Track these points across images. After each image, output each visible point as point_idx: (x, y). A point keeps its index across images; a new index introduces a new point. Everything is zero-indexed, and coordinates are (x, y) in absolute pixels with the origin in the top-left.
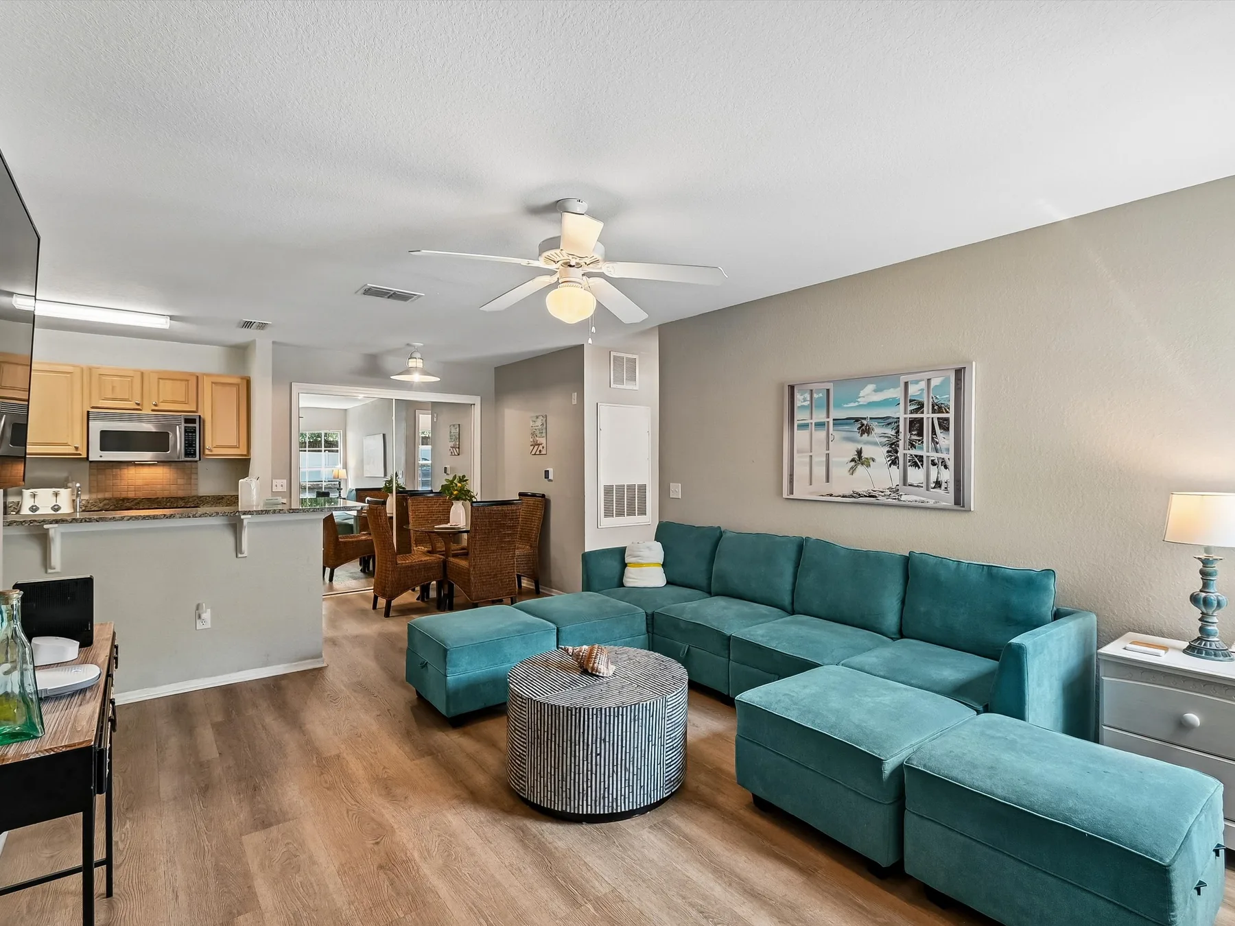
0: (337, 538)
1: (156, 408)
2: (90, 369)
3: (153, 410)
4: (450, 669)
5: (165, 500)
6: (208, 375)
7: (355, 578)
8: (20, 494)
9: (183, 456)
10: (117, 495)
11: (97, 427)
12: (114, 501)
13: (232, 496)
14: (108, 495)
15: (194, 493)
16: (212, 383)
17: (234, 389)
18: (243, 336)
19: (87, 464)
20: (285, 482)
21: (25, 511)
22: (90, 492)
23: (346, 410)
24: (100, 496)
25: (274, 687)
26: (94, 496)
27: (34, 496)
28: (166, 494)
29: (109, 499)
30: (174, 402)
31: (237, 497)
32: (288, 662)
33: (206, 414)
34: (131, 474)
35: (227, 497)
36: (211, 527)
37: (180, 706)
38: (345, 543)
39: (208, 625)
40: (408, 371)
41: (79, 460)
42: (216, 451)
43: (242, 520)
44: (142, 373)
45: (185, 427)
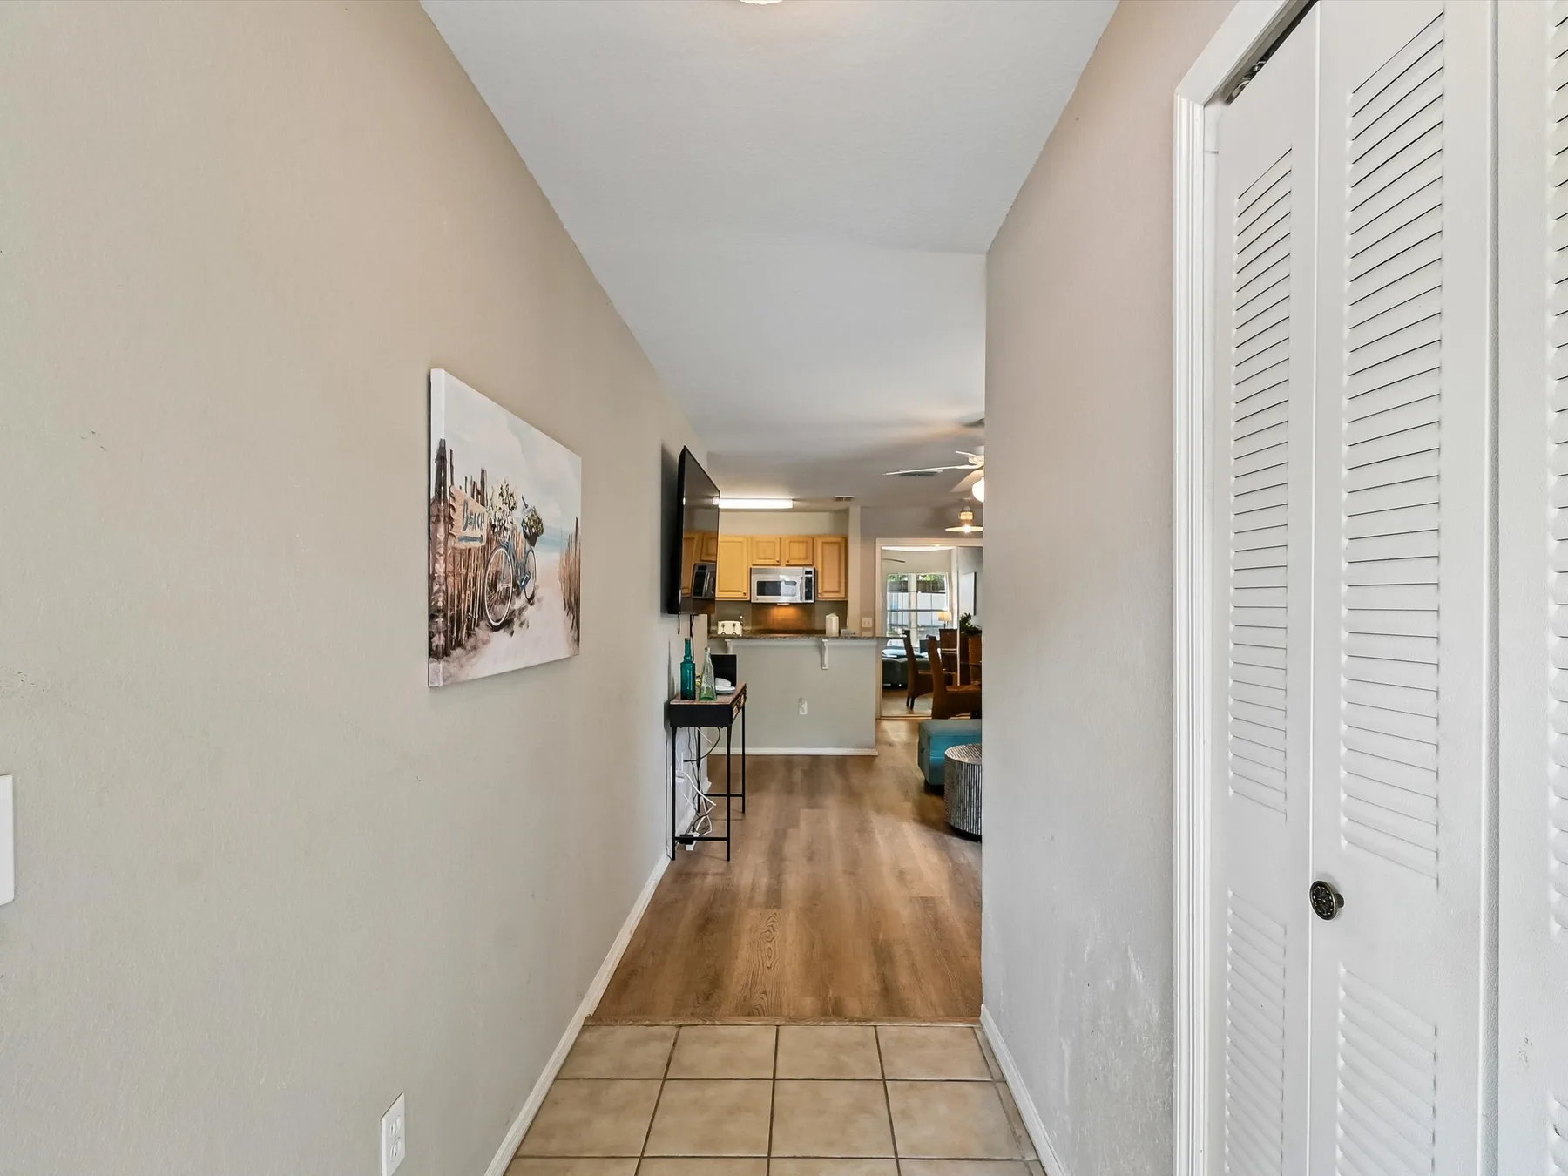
1: (789, 564)
2: (752, 538)
3: (787, 565)
4: (932, 751)
5: (793, 631)
6: (820, 536)
8: (717, 625)
9: (804, 598)
10: (767, 627)
11: (756, 578)
12: (765, 631)
14: (762, 627)
15: (812, 627)
16: (823, 542)
17: (836, 547)
18: (842, 505)
19: (750, 605)
20: (870, 620)
21: (719, 633)
22: (750, 622)
24: (758, 627)
25: (841, 762)
26: (752, 625)
27: (723, 626)
28: (795, 627)
29: (762, 630)
30: (799, 559)
32: (852, 747)
33: (819, 567)
34: (775, 611)
36: (806, 647)
37: (789, 761)
39: (805, 713)
40: (959, 523)
41: (744, 603)
42: (826, 595)
43: (823, 643)
44: (780, 539)
45: (806, 577)
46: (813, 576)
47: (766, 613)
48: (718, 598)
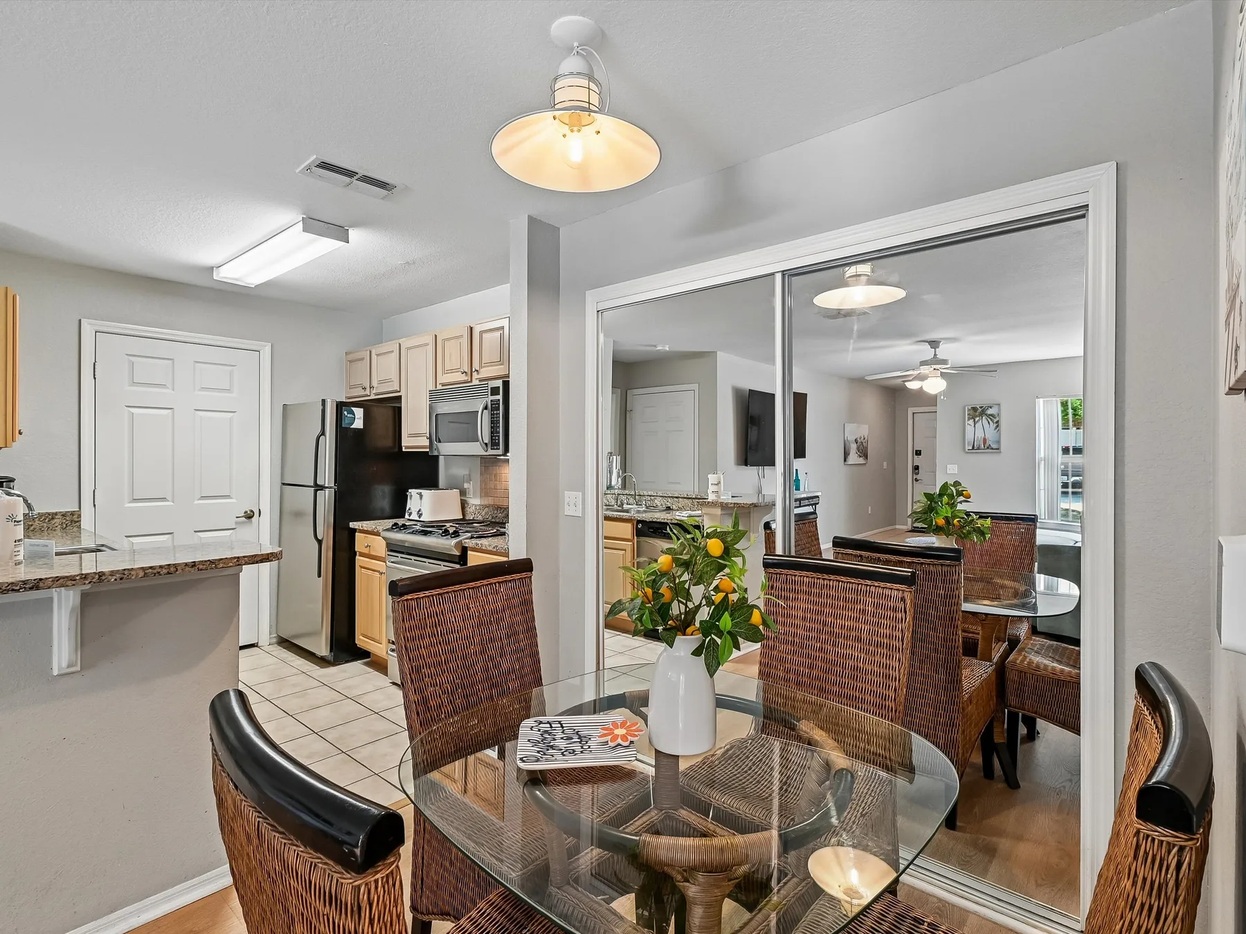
1: (479, 376)
9: (489, 446)
10: (497, 501)
14: (490, 501)
22: (483, 496)
24: (486, 501)
26: (483, 502)
30: (492, 363)
34: (505, 472)
45: (491, 401)
46: (500, 397)
47: (496, 475)
48: (406, 447)
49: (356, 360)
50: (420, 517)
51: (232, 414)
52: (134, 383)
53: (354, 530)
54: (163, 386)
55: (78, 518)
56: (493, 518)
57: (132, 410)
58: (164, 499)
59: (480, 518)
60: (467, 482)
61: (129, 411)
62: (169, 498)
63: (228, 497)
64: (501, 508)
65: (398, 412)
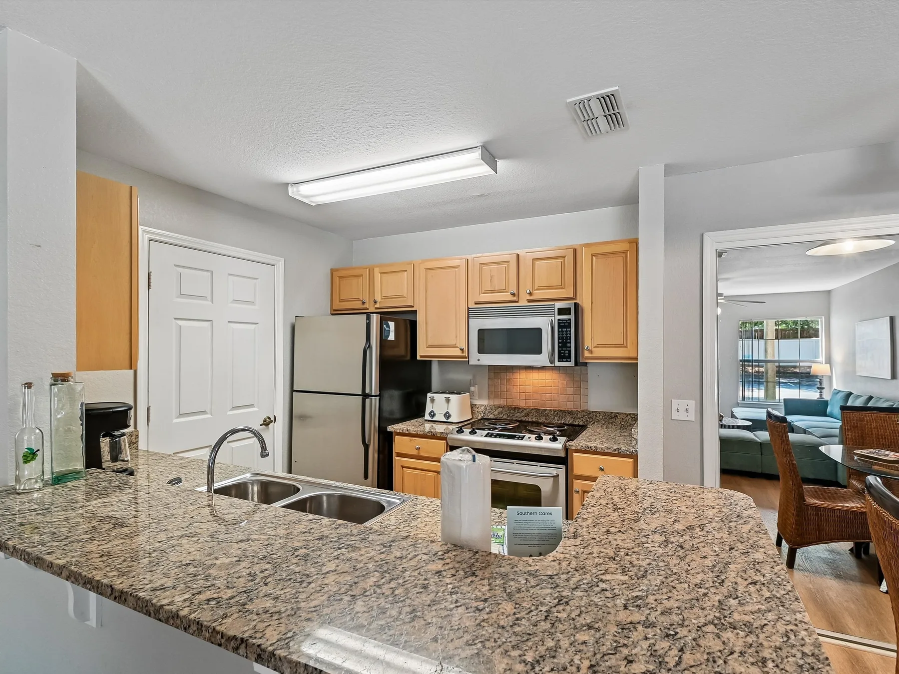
0: (801, 498)
1: (531, 298)
3: (529, 301)
5: (552, 413)
6: (590, 246)
7: (839, 576)
9: (556, 359)
10: (510, 402)
12: (507, 409)
13: (627, 415)
14: (502, 402)
15: (583, 408)
16: (592, 255)
17: (621, 261)
20: (692, 404)
22: (489, 398)
23: (829, 292)
24: (497, 402)
26: (492, 403)
28: (555, 406)
29: (503, 407)
30: (550, 287)
31: (635, 418)
33: (585, 302)
34: (522, 378)
35: (622, 416)
38: (817, 509)
42: (597, 353)
44: (518, 256)
45: (559, 320)
46: (572, 317)
47: (509, 380)
48: (421, 357)
49: (349, 276)
50: (448, 418)
51: (254, 326)
52: (181, 295)
53: (391, 433)
54: (204, 298)
55: (136, 439)
56: (508, 416)
57: (180, 322)
58: (204, 412)
59: (491, 416)
60: (474, 386)
61: (176, 322)
62: (208, 410)
63: (252, 406)
64: (520, 408)
65: (413, 324)
